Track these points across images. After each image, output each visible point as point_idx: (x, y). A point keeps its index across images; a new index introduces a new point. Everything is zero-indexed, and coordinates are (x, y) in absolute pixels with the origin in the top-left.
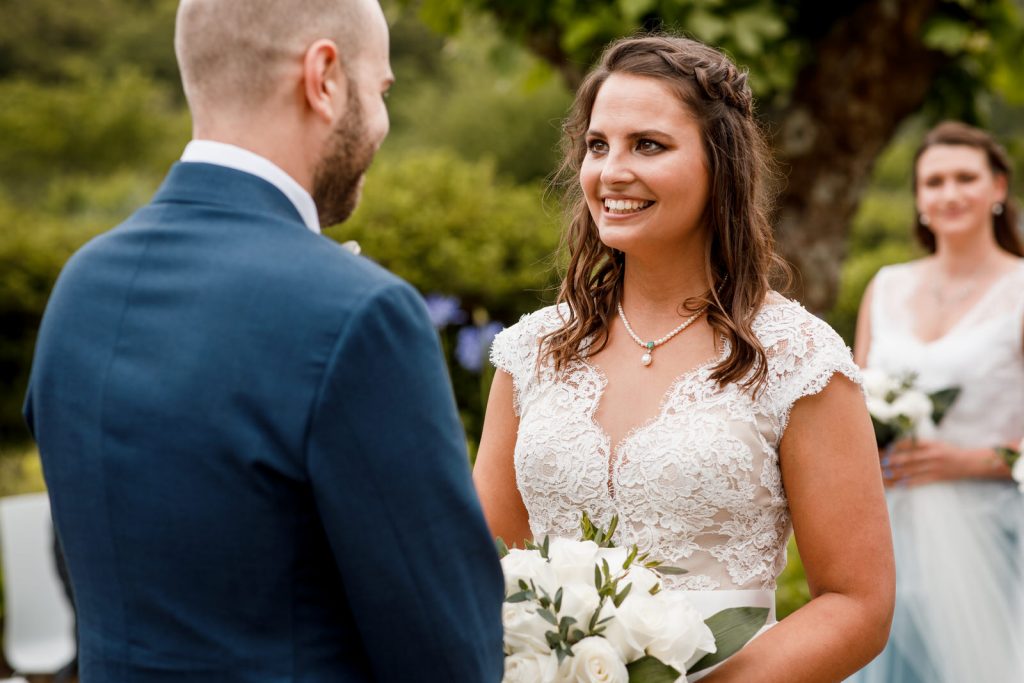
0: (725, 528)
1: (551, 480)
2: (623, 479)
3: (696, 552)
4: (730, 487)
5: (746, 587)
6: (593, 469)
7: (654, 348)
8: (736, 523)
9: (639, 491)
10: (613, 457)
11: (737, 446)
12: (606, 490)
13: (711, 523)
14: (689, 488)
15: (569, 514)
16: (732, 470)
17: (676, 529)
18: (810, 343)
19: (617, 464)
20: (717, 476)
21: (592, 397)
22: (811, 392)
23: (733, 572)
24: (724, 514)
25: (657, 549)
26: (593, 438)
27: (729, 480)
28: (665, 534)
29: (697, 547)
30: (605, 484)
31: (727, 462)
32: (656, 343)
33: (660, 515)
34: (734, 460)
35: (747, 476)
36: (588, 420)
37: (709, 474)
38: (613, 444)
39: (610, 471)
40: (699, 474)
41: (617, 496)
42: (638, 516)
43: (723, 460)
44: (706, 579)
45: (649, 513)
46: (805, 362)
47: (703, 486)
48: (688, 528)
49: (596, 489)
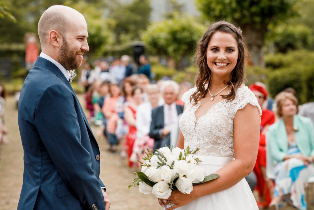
0: (219, 141)
1: (184, 128)
2: (197, 128)
3: (212, 147)
4: (219, 131)
5: (225, 156)
6: (192, 125)
7: (214, 96)
8: (222, 140)
9: (200, 131)
10: (196, 123)
11: (221, 121)
12: (194, 130)
13: (215, 140)
14: (209, 131)
15: (187, 136)
16: (219, 127)
17: (207, 141)
18: (243, 96)
19: (197, 124)
20: (215, 128)
21: (196, 108)
22: (241, 108)
23: (222, 152)
24: (218, 138)
25: (203, 145)
26: (194, 118)
27: (218, 129)
28: (205, 142)
29: (212, 146)
30: (194, 129)
31: (218, 125)
32: (215, 95)
33: (204, 137)
34: (220, 124)
35: (224, 129)
36: (193, 114)
37: (213, 128)
38: (196, 120)
39: (195, 126)
40: (211, 128)
41: (196, 132)
42: (200, 137)
43: (217, 124)
44: (215, 154)
45: (202, 136)
46: (241, 101)
47: (212, 130)
48: (210, 141)
49: (192, 130)
